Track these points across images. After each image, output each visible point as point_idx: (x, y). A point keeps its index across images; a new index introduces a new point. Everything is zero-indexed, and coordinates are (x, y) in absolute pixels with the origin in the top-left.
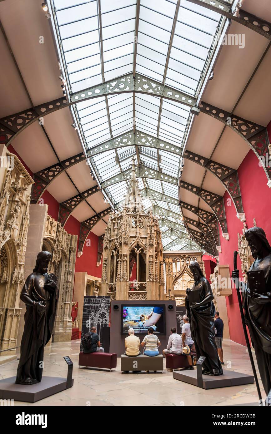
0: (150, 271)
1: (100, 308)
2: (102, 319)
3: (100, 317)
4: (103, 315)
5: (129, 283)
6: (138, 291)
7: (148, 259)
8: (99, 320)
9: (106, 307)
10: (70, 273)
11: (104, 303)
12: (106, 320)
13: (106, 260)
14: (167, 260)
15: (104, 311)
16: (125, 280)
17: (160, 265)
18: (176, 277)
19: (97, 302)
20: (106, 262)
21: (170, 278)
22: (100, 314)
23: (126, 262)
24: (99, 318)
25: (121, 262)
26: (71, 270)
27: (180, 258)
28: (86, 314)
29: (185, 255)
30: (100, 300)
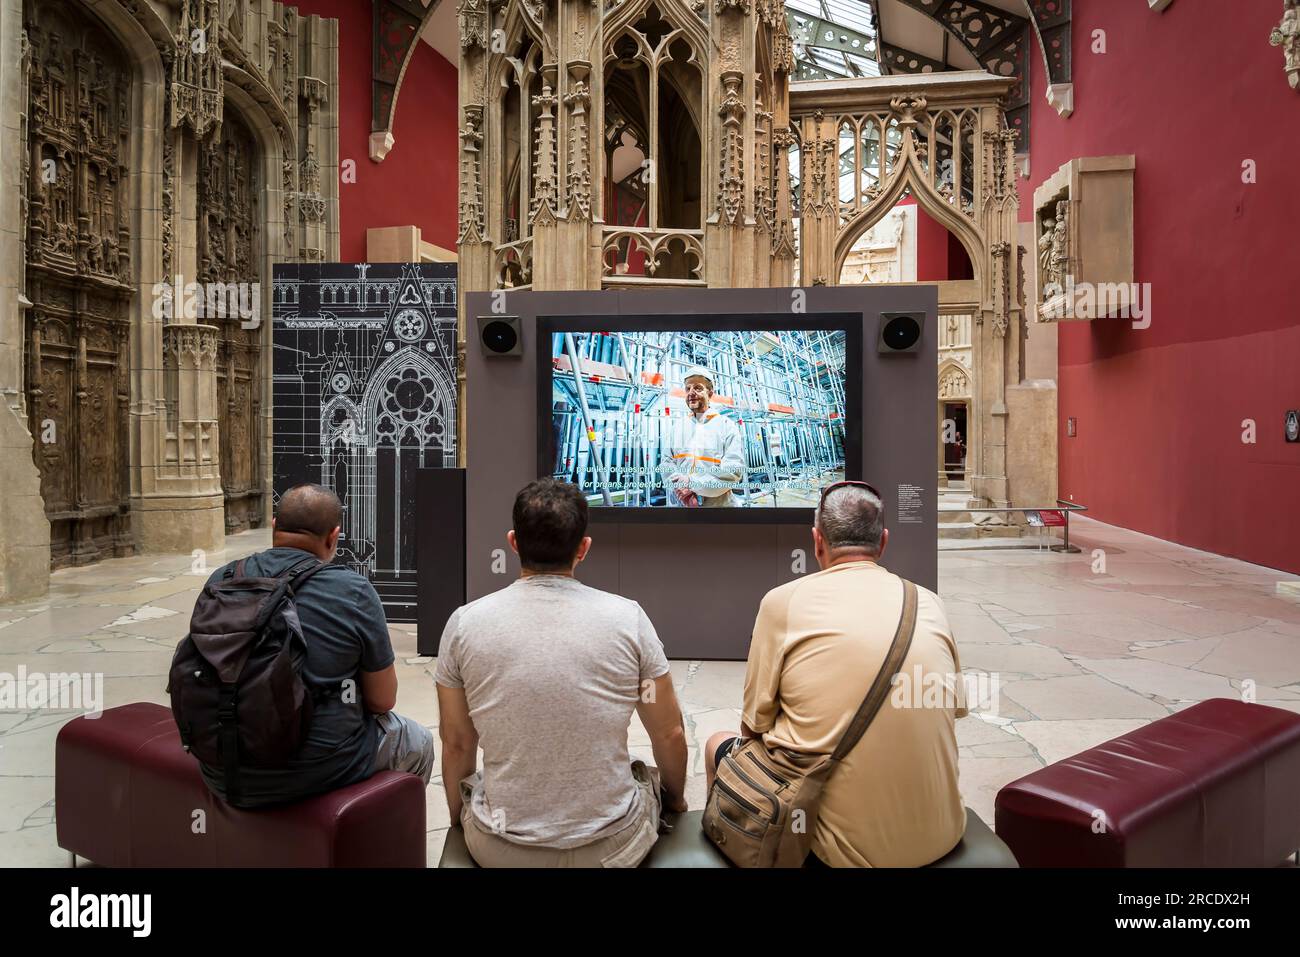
0: (722, 165)
1: (390, 346)
2: (411, 417)
3: (392, 406)
4: (410, 394)
5: (605, 234)
6: (656, 275)
7: (712, 96)
8: (386, 426)
9: (429, 335)
10: (314, 213)
11: (415, 313)
12: (434, 426)
13: (478, 119)
14: (809, 130)
15: (417, 368)
16: (579, 213)
17: (777, 152)
18: (854, 220)
19: (362, 305)
20: (476, 130)
21: (823, 225)
22: (392, 384)
23: (582, 111)
24: (387, 413)
25: (554, 110)
26: (318, 198)
27: (883, 117)
28: (296, 387)
29: (909, 101)
30: (385, 293)
